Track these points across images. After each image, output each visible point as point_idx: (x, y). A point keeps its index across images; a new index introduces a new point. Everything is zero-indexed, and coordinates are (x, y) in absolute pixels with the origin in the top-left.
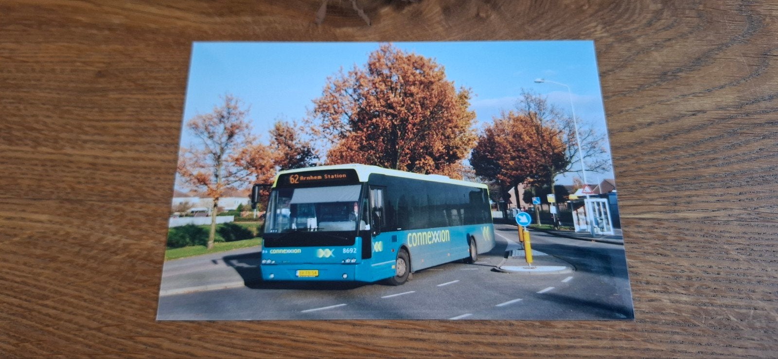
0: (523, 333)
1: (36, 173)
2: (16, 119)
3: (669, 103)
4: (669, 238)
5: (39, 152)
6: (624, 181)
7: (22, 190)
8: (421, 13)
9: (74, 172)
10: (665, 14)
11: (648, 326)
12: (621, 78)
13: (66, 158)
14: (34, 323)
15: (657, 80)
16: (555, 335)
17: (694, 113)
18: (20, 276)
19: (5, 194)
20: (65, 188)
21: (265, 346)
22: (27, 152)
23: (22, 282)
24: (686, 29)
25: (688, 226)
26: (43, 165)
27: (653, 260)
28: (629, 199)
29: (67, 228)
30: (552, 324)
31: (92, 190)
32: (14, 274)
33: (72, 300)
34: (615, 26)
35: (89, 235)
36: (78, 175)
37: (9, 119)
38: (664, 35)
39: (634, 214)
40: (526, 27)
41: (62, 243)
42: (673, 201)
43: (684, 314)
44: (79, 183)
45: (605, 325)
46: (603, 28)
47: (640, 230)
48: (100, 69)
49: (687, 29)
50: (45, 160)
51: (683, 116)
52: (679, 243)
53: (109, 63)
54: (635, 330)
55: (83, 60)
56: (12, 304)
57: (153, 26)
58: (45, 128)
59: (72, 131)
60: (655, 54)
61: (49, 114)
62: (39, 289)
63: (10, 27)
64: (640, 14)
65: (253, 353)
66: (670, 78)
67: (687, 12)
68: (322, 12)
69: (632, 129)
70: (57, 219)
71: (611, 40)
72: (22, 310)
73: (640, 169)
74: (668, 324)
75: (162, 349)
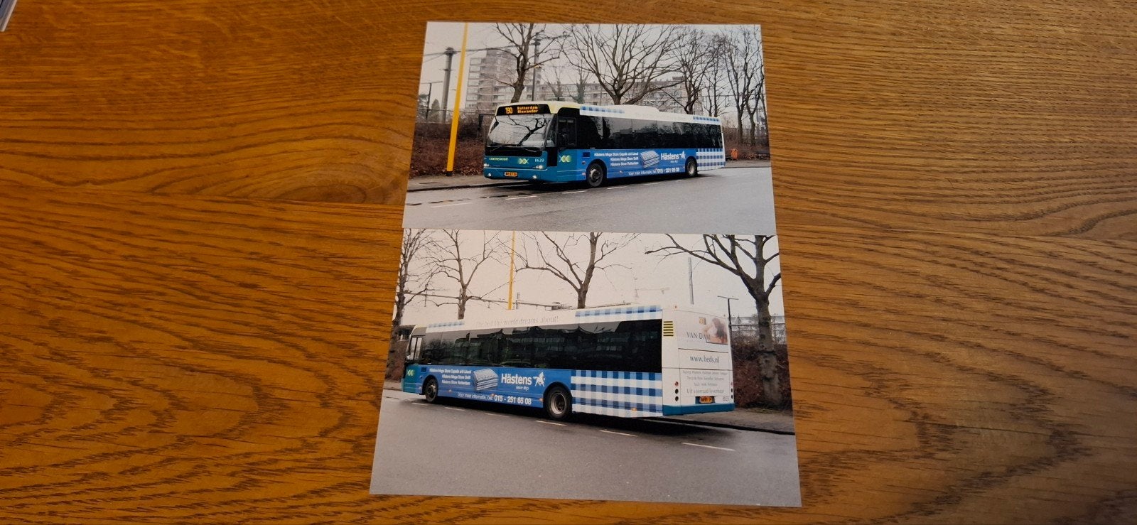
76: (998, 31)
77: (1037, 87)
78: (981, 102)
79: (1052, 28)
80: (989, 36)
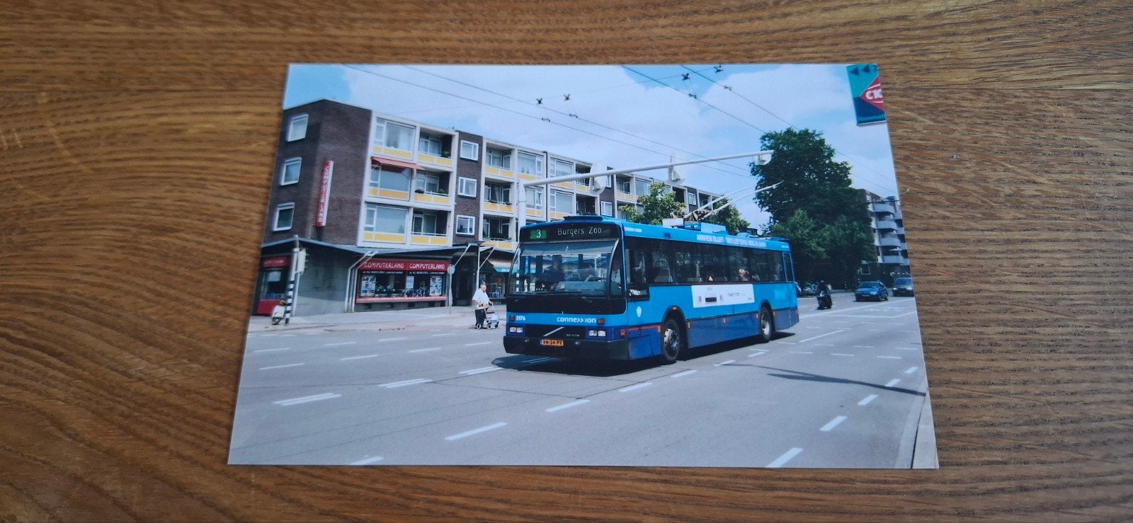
76: (1030, 190)
77: (1104, 302)
78: (1010, 337)
79: (1122, 178)
80: (1016, 201)
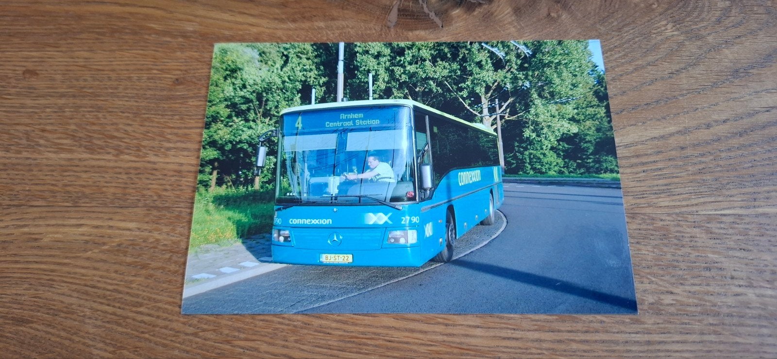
0: (614, 330)
1: (120, 181)
2: (95, 128)
3: (742, 99)
4: (751, 233)
5: (122, 161)
6: (704, 178)
7: (108, 198)
8: (492, 14)
9: (159, 179)
10: (733, 11)
11: (735, 320)
12: (695, 76)
13: (149, 165)
14: (129, 330)
15: (729, 77)
16: (646, 332)
17: (768, 109)
18: (111, 284)
19: (91, 203)
20: (151, 196)
21: (361, 347)
22: (109, 161)
23: (114, 289)
24: (754, 26)
25: (768, 221)
26: (126, 173)
27: (736, 255)
28: (710, 196)
29: (156, 235)
30: (642, 320)
31: (178, 197)
32: (105, 282)
33: (166, 306)
34: (686, 24)
35: (179, 241)
36: (164, 182)
37: (88, 127)
38: (733, 32)
39: (716, 210)
40: (598, 26)
41: (152, 250)
42: (752, 196)
43: (769, 308)
44: (166, 190)
45: (693, 320)
46: (674, 26)
47: (722, 226)
48: (176, 77)
49: (756, 25)
50: (129, 168)
51: (757, 112)
52: (762, 238)
53: (186, 71)
54: (723, 324)
55: (159, 68)
56: (106, 312)
57: (227, 33)
58: (125, 136)
59: (154, 139)
60: (726, 51)
61: (130, 123)
62: (132, 296)
63: (83, 36)
64: (708, 12)
65: (348, 354)
66: (743, 74)
67: (755, 9)
68: (393, 16)
69: (708, 126)
70: (146, 226)
71: (682, 38)
72: (117, 318)
73: (718, 166)
74: (755, 318)
75: (260, 352)
